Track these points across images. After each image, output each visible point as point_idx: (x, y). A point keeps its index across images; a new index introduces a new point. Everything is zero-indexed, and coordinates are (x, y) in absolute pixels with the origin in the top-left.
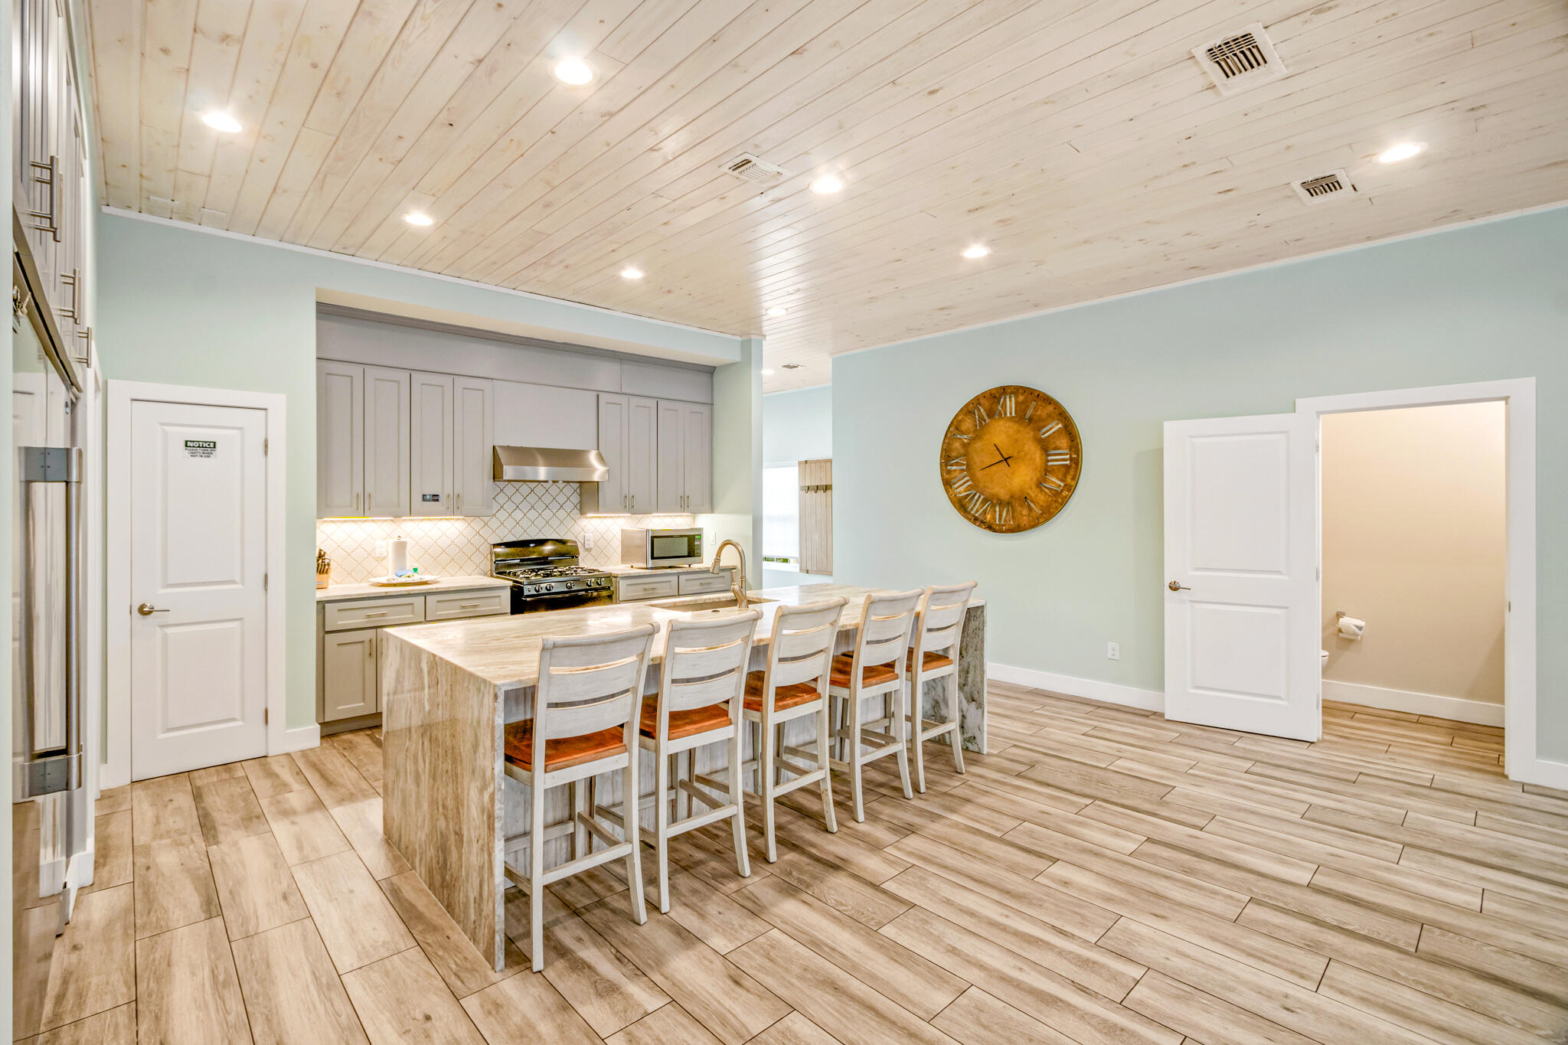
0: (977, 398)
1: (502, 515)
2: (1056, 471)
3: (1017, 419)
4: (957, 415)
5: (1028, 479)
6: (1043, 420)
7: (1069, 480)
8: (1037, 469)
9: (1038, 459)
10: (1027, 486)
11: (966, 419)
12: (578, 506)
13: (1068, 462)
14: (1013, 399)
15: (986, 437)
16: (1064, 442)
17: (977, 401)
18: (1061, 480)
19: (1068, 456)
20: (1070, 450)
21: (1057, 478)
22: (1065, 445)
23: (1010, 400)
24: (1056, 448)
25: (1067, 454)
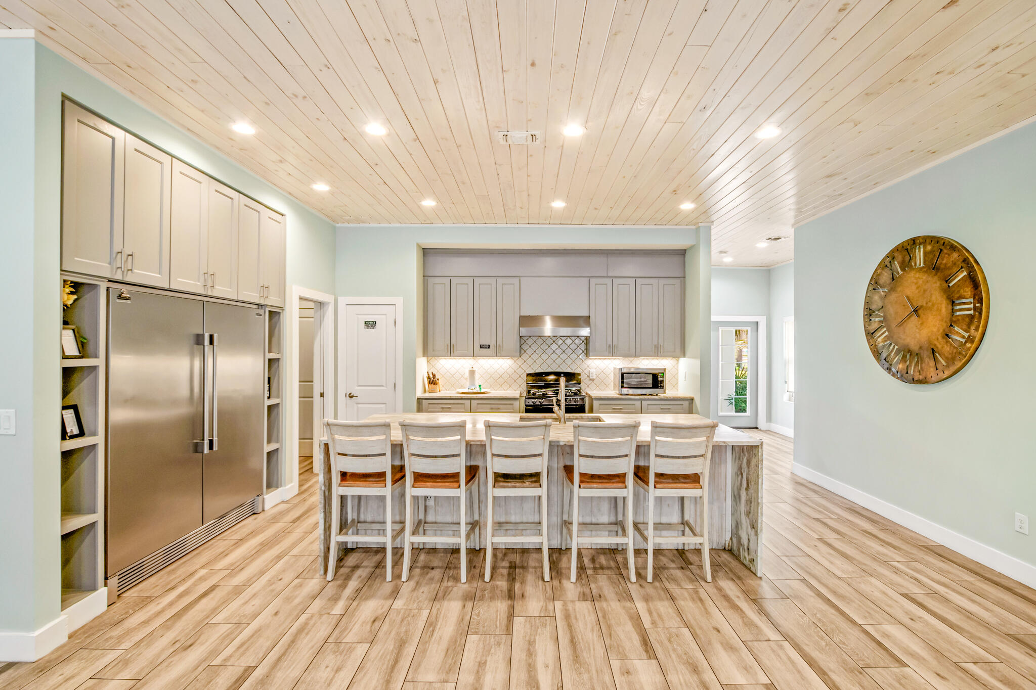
0: (892, 252)
1: (535, 356)
2: (961, 321)
3: (925, 269)
4: (876, 270)
5: (935, 330)
6: (949, 268)
7: (972, 331)
8: (942, 320)
9: (944, 310)
10: (934, 338)
11: (884, 272)
12: (585, 351)
13: (972, 312)
14: (922, 250)
15: (899, 289)
16: (968, 291)
17: (891, 256)
18: (966, 331)
19: (971, 306)
20: (974, 299)
21: (961, 329)
22: (969, 293)
23: (920, 251)
24: (961, 297)
25: (971, 303)
